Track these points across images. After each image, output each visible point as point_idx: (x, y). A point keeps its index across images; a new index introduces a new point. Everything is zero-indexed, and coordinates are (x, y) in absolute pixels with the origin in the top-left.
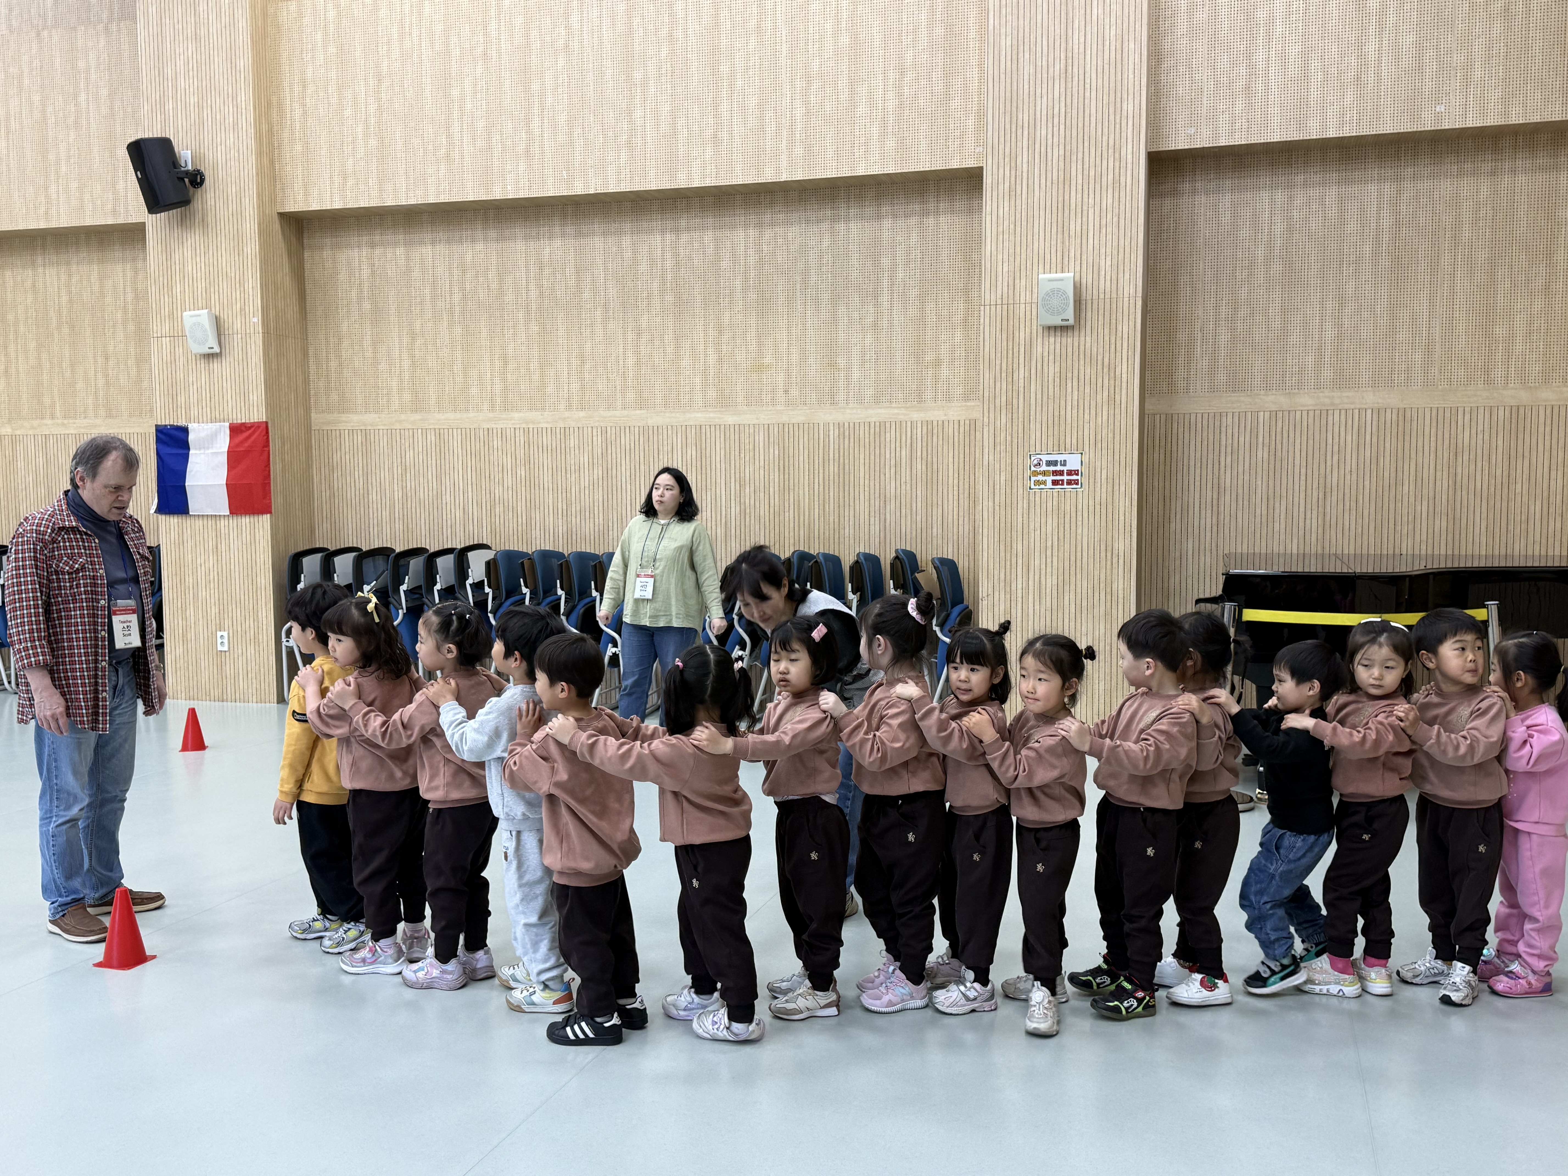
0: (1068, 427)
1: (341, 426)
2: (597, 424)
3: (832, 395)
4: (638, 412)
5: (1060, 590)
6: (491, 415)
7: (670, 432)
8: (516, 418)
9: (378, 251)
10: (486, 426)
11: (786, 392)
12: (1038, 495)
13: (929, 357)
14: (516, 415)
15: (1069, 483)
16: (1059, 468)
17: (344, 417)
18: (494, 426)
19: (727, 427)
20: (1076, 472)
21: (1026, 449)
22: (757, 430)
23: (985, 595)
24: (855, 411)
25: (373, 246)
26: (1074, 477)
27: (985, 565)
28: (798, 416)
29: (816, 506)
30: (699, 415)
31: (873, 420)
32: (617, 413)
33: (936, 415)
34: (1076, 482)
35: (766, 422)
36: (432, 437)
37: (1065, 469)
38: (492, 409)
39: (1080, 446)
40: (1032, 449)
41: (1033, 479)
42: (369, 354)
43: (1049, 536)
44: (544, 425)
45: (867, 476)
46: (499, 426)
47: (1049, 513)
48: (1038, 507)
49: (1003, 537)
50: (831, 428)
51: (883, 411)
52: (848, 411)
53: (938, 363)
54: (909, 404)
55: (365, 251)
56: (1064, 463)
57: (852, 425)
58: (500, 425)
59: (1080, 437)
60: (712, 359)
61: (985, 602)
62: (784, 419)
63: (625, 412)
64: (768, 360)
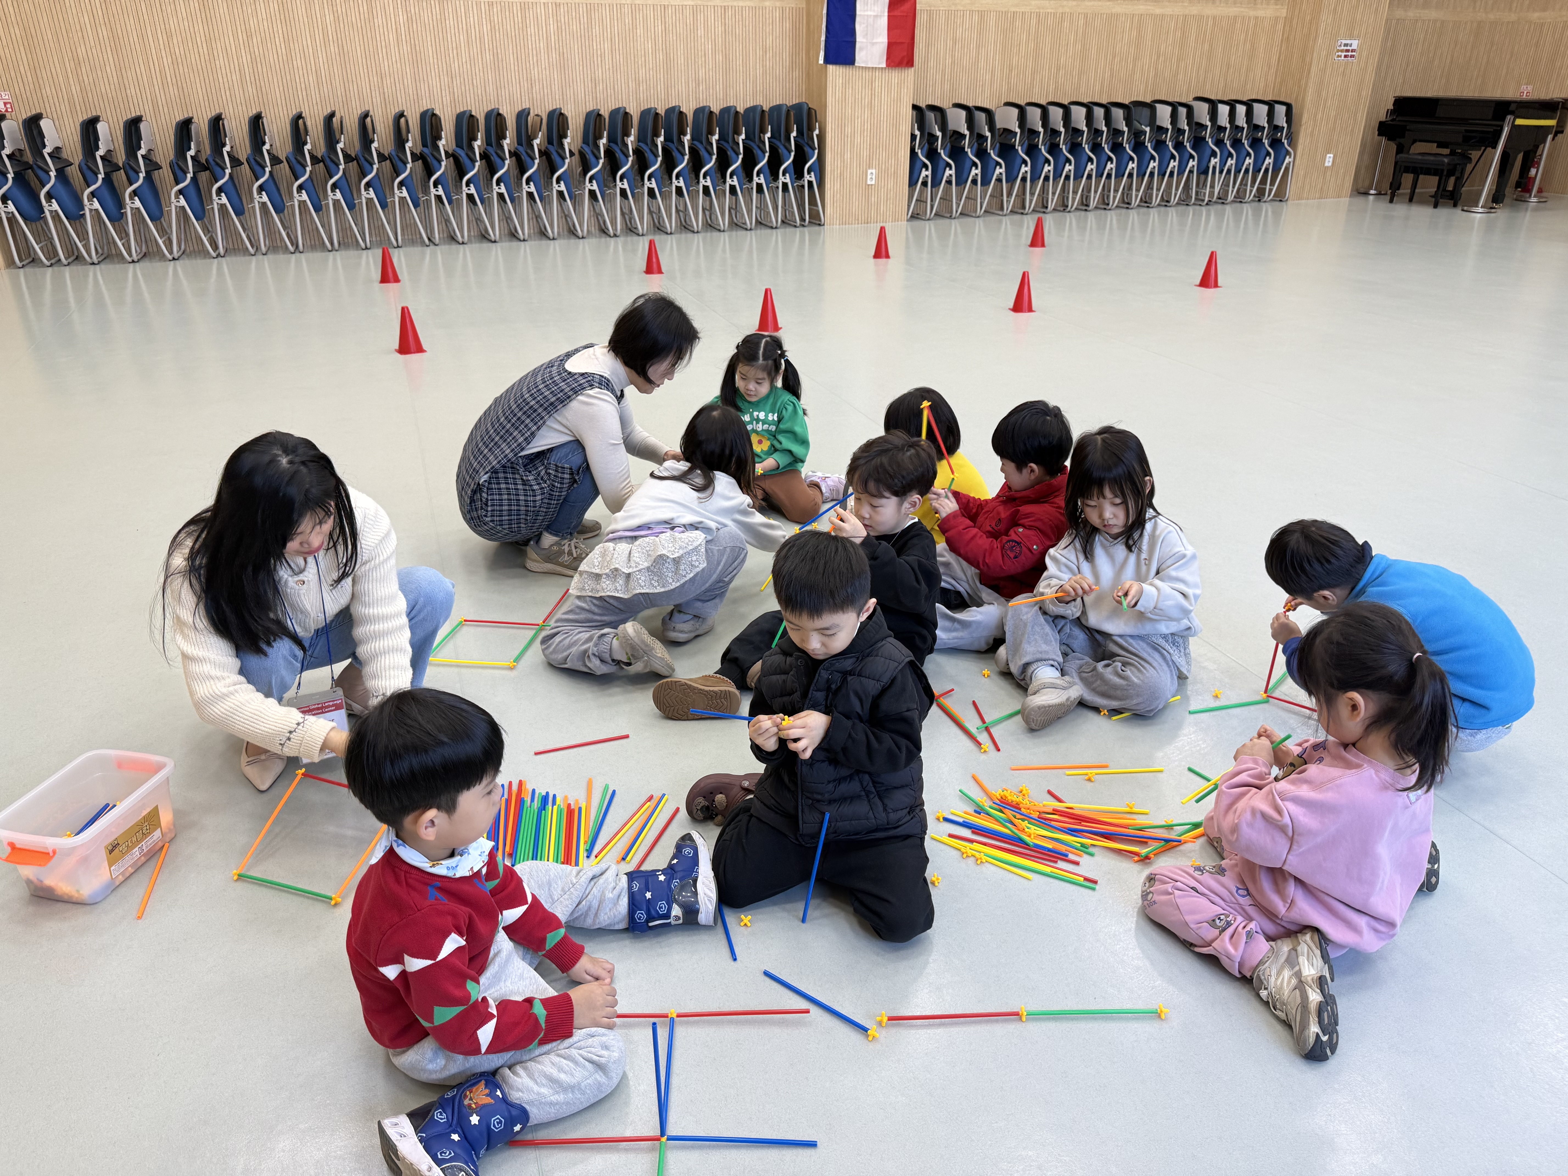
0: (1356, 24)
2: (1082, 11)
5: (1336, 118)
7: (1123, 19)
12: (1336, 64)
16: (1348, 48)
19: (1155, 16)
20: (1354, 51)
22: (1171, 19)
23: (1304, 122)
24: (1222, 9)
26: (1354, 54)
31: (1231, 15)
33: (1261, 13)
34: (1354, 56)
35: (1177, 14)
39: (1359, 36)
40: (1340, 36)
41: (1336, 54)
43: (1337, 88)
47: (1340, 74)
48: (1335, 71)
49: (1317, 90)
50: (1210, 19)
51: (1236, 9)
54: (1249, 5)
57: (1219, 18)
59: (1360, 30)
61: (1303, 127)
62: (1187, 12)
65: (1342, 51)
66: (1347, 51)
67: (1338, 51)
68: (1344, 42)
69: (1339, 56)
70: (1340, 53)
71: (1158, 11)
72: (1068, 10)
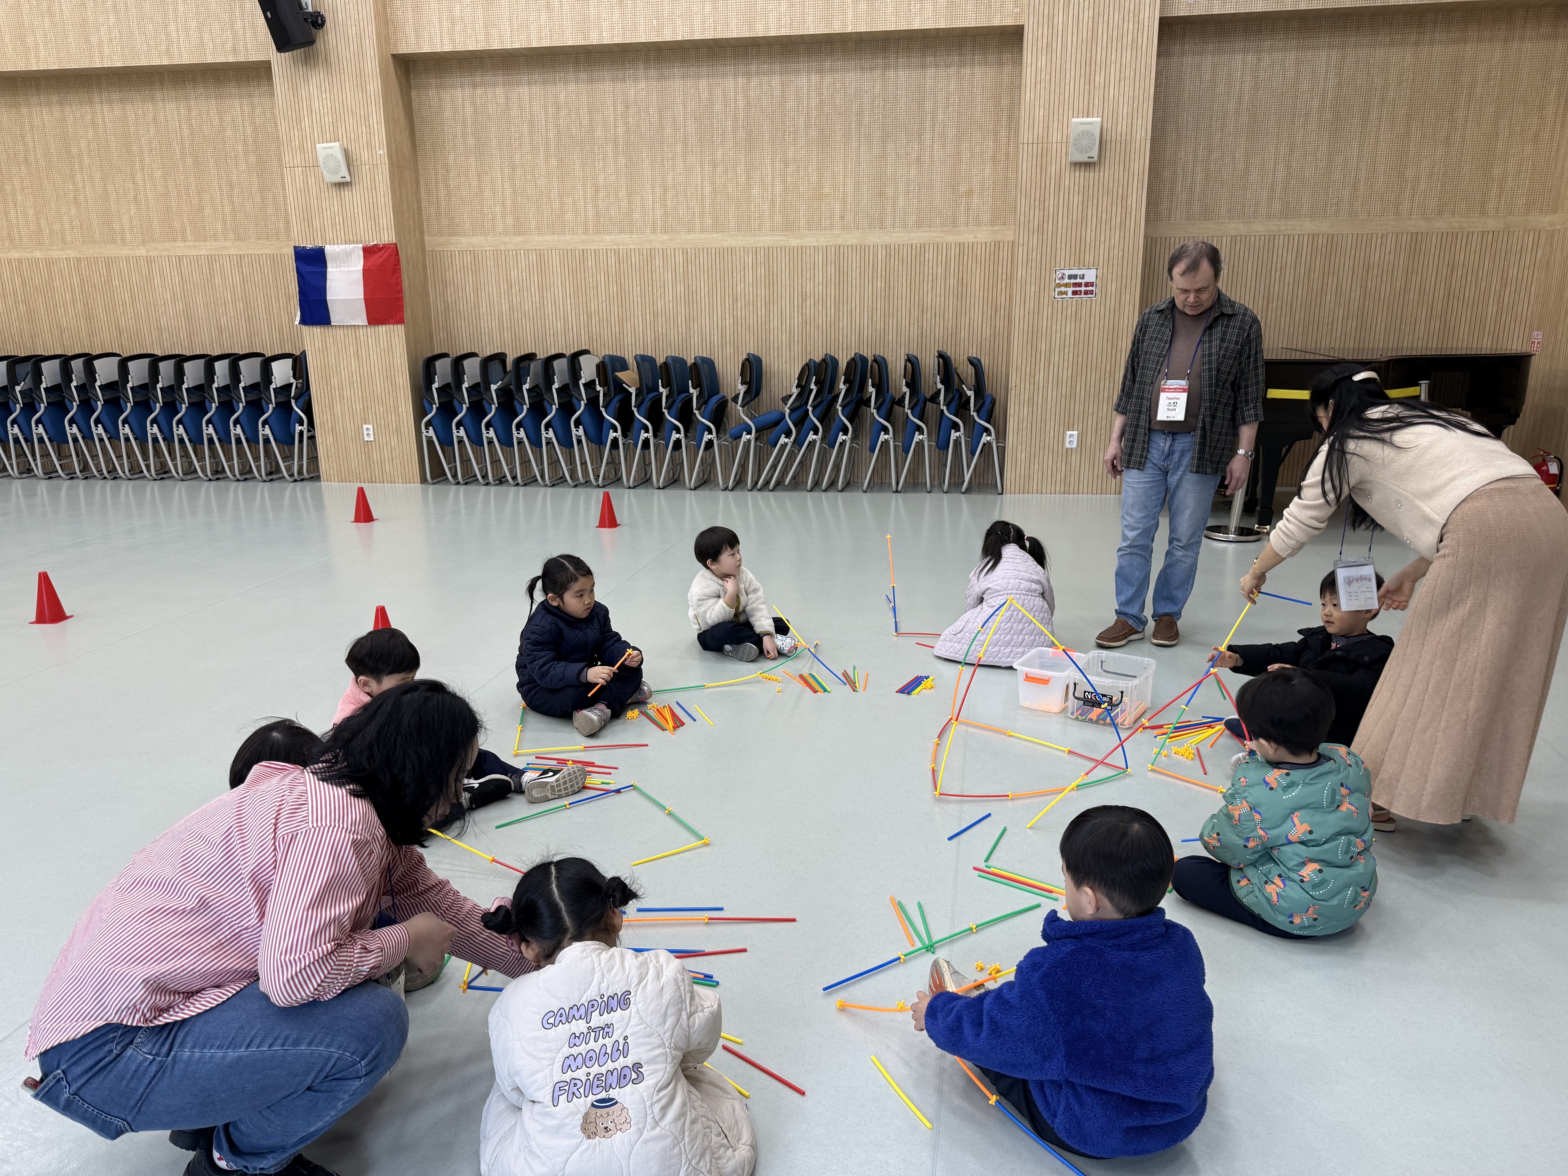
0: (1087, 247)
1: (452, 248)
2: (679, 246)
3: (881, 221)
4: (715, 235)
5: (1074, 380)
6: (585, 237)
7: (742, 253)
8: (608, 240)
9: (479, 91)
10: (581, 247)
11: (842, 218)
12: (1060, 304)
13: (963, 188)
14: (607, 238)
15: (1086, 293)
16: (1078, 281)
17: (454, 239)
18: (588, 247)
19: (792, 249)
20: (1092, 284)
21: (1053, 265)
22: (816, 251)
23: (1013, 385)
24: (899, 235)
25: (474, 86)
26: (1090, 288)
27: (1015, 362)
28: (852, 239)
29: (866, 316)
30: (767, 238)
31: (915, 242)
32: (697, 236)
33: (967, 237)
34: (1091, 292)
35: (825, 244)
36: (533, 257)
37: (1083, 281)
38: (586, 232)
39: (1096, 262)
40: (1058, 265)
41: (1057, 290)
42: (474, 183)
43: (1067, 337)
44: (632, 247)
45: (908, 290)
46: (592, 248)
47: (1069, 318)
48: (1059, 313)
49: (1030, 339)
50: (880, 249)
51: (923, 234)
52: (894, 235)
53: (970, 193)
54: (945, 228)
55: (468, 91)
56: (1083, 277)
57: (897, 246)
58: (594, 246)
59: (1097, 255)
60: (778, 188)
61: (1013, 392)
62: (840, 241)
63: (703, 236)
64: (826, 190)
65: (1066, 285)
66: (1075, 285)
67: (1059, 285)
68: (1068, 272)
69: (1060, 293)
70: (1063, 289)
71: (794, 242)
72: (658, 245)
